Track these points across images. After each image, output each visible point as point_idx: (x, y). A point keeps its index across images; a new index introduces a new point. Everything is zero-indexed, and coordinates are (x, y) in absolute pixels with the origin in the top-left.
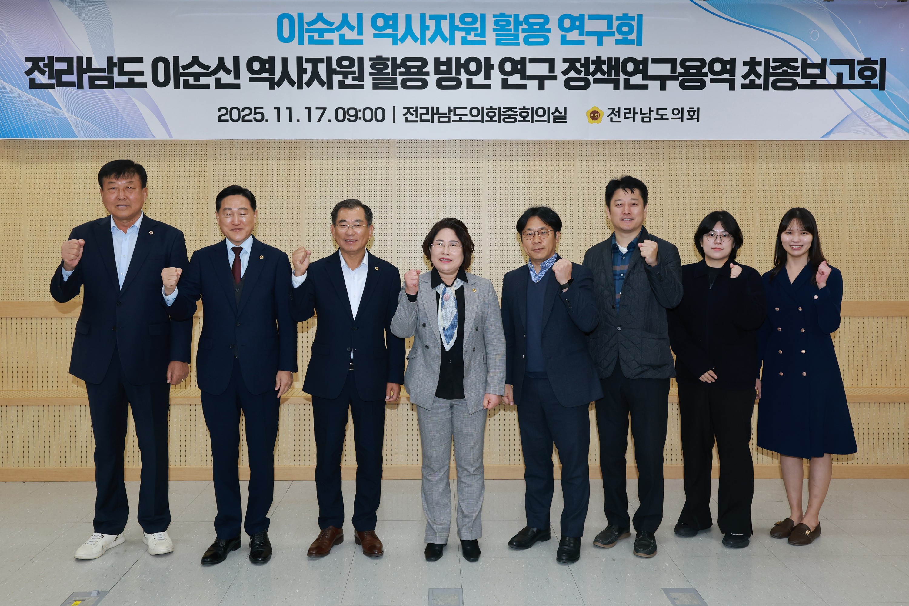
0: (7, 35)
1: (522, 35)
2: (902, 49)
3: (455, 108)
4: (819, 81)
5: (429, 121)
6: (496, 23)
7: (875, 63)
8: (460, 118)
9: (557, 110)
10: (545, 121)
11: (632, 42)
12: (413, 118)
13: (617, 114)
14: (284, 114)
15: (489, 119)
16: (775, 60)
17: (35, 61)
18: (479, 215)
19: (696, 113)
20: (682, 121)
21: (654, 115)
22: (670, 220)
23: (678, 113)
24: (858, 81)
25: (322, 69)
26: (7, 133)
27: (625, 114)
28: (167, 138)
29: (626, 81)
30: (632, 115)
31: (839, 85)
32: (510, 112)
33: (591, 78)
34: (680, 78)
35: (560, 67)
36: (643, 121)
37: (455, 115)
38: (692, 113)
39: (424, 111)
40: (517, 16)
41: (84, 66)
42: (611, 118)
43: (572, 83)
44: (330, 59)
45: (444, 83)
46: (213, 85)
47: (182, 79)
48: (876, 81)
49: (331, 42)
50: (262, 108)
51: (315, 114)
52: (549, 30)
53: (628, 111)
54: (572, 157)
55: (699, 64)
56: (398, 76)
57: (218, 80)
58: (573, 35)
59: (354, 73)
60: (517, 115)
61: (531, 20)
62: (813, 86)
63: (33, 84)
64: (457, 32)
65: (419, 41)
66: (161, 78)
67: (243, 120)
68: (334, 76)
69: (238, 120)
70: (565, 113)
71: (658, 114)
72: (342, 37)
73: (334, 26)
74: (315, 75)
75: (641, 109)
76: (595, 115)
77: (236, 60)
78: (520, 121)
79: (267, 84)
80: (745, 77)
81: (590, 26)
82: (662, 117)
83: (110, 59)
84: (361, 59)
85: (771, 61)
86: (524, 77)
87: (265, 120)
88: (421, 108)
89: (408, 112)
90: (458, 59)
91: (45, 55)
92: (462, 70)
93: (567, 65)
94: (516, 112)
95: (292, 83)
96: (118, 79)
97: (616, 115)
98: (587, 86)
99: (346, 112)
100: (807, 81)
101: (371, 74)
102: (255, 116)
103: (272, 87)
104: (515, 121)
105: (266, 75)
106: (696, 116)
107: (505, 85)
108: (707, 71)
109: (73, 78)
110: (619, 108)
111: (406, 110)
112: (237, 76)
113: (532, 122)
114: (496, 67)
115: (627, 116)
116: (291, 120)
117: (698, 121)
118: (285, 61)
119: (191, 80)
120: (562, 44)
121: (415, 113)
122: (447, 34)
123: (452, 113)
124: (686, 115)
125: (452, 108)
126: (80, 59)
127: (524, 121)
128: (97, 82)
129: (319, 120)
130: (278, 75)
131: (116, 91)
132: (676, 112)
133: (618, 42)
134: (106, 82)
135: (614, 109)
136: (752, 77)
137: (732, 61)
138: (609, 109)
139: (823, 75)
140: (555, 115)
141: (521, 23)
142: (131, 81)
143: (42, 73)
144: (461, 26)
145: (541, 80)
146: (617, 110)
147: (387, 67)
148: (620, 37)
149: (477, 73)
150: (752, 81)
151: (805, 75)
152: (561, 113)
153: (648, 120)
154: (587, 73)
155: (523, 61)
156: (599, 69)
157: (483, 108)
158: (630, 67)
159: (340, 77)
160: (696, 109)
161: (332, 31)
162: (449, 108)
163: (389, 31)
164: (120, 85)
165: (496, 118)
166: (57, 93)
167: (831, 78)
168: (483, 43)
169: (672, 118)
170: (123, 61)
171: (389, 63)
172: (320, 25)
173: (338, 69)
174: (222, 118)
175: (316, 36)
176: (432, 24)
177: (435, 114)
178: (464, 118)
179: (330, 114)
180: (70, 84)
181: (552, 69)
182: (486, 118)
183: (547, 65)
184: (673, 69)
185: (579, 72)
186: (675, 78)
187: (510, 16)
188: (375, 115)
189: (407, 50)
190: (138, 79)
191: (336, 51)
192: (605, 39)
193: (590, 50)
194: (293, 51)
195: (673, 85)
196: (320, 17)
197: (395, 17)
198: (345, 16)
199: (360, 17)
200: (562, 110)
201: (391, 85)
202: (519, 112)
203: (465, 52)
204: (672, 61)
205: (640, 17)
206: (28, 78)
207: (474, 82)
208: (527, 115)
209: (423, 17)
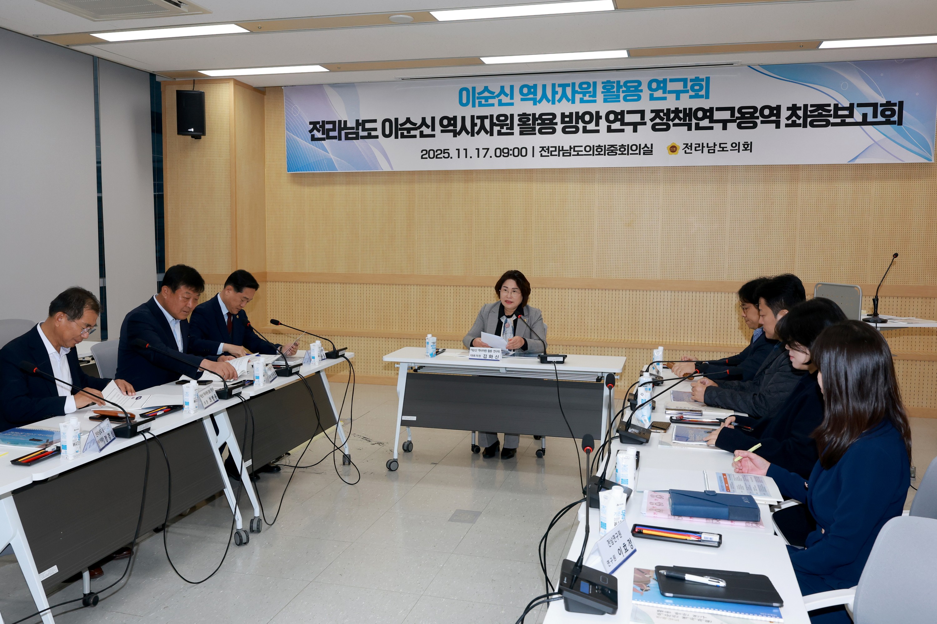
0: (299, 109)
1: (622, 95)
2: (917, 94)
3: (574, 147)
4: (848, 120)
5: (556, 155)
6: (604, 88)
7: (895, 105)
8: (578, 153)
9: (646, 146)
11: (702, 97)
12: (546, 154)
13: (690, 147)
14: (462, 153)
15: (597, 153)
16: (812, 106)
17: (314, 124)
19: (750, 146)
20: (739, 152)
21: (717, 148)
23: (736, 146)
24: (880, 119)
25: (487, 123)
26: (298, 168)
27: (696, 147)
28: (390, 170)
29: (697, 125)
30: (701, 148)
31: (865, 122)
32: (612, 149)
33: (671, 123)
34: (738, 121)
35: (649, 116)
36: (709, 152)
37: (574, 151)
38: (746, 146)
39: (554, 149)
40: (618, 82)
41: (342, 126)
42: (685, 151)
43: (657, 127)
44: (492, 116)
45: (567, 130)
46: (418, 136)
47: (399, 132)
48: (895, 118)
49: (493, 105)
50: (448, 150)
51: (482, 152)
52: (641, 91)
53: (698, 146)
55: (752, 110)
56: (536, 126)
57: (421, 132)
58: (659, 94)
59: (507, 125)
60: (617, 150)
61: (629, 84)
62: (843, 123)
63: (313, 138)
64: (576, 95)
65: (551, 102)
66: (387, 132)
67: (437, 158)
68: (494, 127)
69: (433, 158)
70: (652, 148)
71: (720, 147)
72: (500, 101)
73: (495, 95)
74: (483, 127)
75: (708, 144)
76: (673, 149)
77: (433, 119)
78: (619, 154)
79: (452, 134)
80: (788, 119)
81: (671, 86)
82: (723, 149)
83: (357, 121)
84: (512, 116)
85: (809, 106)
86: (623, 124)
87: (450, 157)
88: (551, 147)
89: (543, 150)
90: (577, 113)
91: (320, 120)
92: (580, 120)
93: (654, 114)
94: (617, 148)
95: (467, 133)
96: (362, 133)
97: (689, 149)
98: (668, 129)
99: (502, 151)
100: (838, 120)
101: (519, 125)
102: (444, 155)
103: (455, 136)
104: (616, 154)
105: (451, 128)
106: (749, 148)
107: (609, 130)
108: (759, 115)
109: (335, 134)
110: (691, 144)
111: (541, 149)
112: (433, 130)
113: (628, 155)
114: (604, 118)
115: (697, 149)
116: (466, 157)
117: (751, 151)
118: (463, 118)
119: (405, 133)
120: (650, 100)
121: (547, 151)
122: (570, 96)
123: (572, 150)
124: (742, 147)
125: (572, 147)
126: (340, 122)
127: (622, 154)
128: (350, 136)
129: (484, 157)
130: (458, 128)
131: (360, 141)
132: (734, 145)
133: (691, 97)
134: (354, 136)
135: (687, 144)
136: (794, 118)
137: (778, 108)
138: (684, 144)
139: (851, 115)
140: (644, 149)
141: (621, 87)
142: (369, 134)
143: (319, 131)
144: (579, 90)
145: (635, 125)
146: (689, 145)
147: (529, 120)
148: (693, 94)
149: (590, 122)
150: (794, 122)
151: (836, 116)
152: (648, 148)
153: (713, 151)
154: (668, 119)
155: (622, 113)
156: (677, 117)
157: (593, 146)
158: (700, 114)
159: (499, 128)
160: (749, 143)
161: (493, 98)
162: (570, 146)
163: (531, 96)
164: (363, 137)
165: (603, 153)
166: (326, 143)
167: (858, 117)
168: (595, 101)
169: (731, 150)
170: (365, 122)
171: (531, 117)
172: (486, 94)
173: (497, 123)
174: (424, 157)
175: (483, 102)
176: (559, 90)
177: (561, 151)
178: (580, 153)
179: (491, 152)
180: (334, 138)
181: (643, 118)
182: (596, 153)
183: (639, 115)
184: (733, 115)
185: (662, 119)
186: (734, 121)
187: (614, 82)
188: (521, 152)
189: (543, 108)
190: (373, 133)
191: (496, 111)
192: (682, 95)
193: (670, 103)
194: (468, 112)
195: (732, 126)
196: (486, 89)
197: (535, 86)
198: (502, 88)
199: (512, 87)
200: (649, 146)
201: (532, 132)
202: (618, 148)
203: (581, 108)
204: (732, 109)
205: (708, 79)
206: (310, 134)
207: (588, 129)
208: (624, 150)
209: (554, 85)
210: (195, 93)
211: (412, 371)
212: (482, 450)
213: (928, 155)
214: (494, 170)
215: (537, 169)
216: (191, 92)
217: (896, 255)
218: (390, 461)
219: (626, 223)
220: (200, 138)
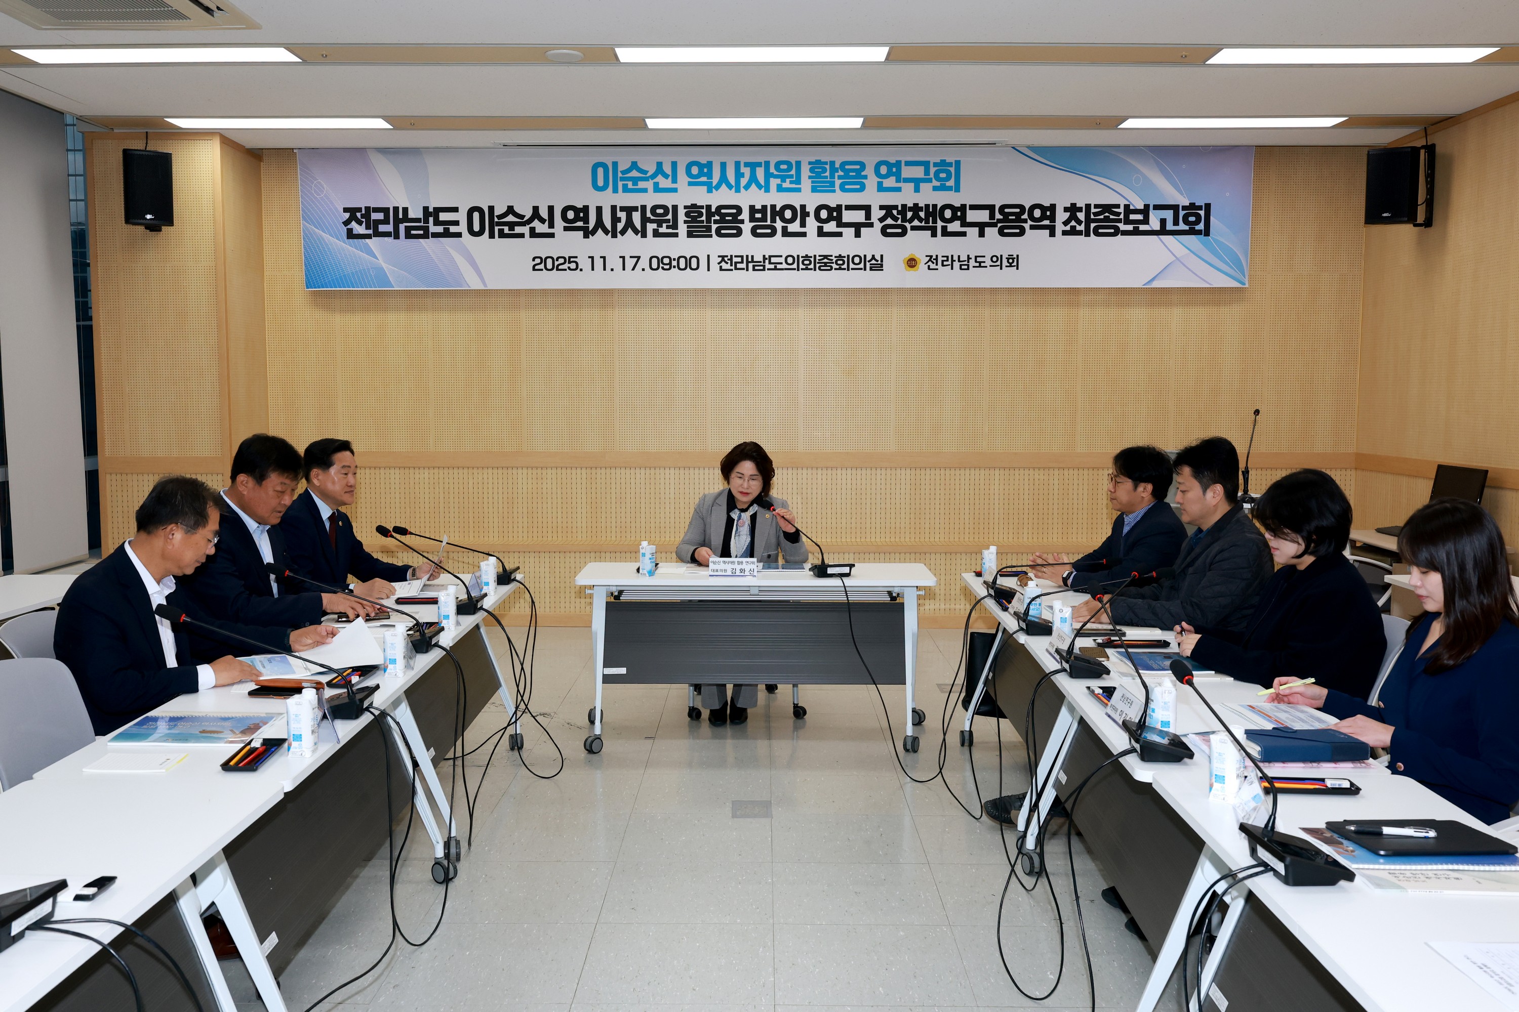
0: (325, 186)
1: (838, 182)
2: (1228, 194)
3: (770, 257)
4: (1142, 227)
5: (743, 269)
6: (811, 170)
7: (1200, 208)
8: (776, 267)
9: (873, 257)
10: (861, 269)
11: (949, 189)
12: (728, 266)
13: (935, 261)
14: (599, 263)
15: (804, 267)
16: (1096, 206)
17: (353, 211)
18: (794, 364)
19: (1015, 260)
20: (1001, 269)
21: (972, 263)
22: (991, 369)
23: (997, 260)
24: (1182, 226)
25: (636, 217)
26: (326, 283)
27: (943, 261)
28: (482, 287)
29: (944, 229)
30: (949, 262)
31: (1163, 231)
32: (826, 260)
33: (908, 225)
34: (999, 225)
35: (877, 214)
36: (961, 269)
37: (770, 263)
38: (1011, 261)
39: (739, 260)
40: (832, 163)
41: (401, 216)
42: (929, 266)
43: (889, 231)
44: (644, 208)
45: (758, 231)
46: (527, 234)
47: (496, 228)
48: (1201, 226)
49: (645, 190)
50: (576, 257)
51: (630, 263)
52: (865, 177)
53: (945, 259)
54: (890, 304)
55: (1018, 210)
56: (712, 224)
57: (532, 230)
58: (890, 182)
59: (668, 221)
60: (833, 263)
61: (847, 167)
62: (1136, 232)
63: (351, 235)
64: (772, 179)
65: (734, 189)
66: (476, 228)
67: (558, 269)
68: (648, 224)
69: (552, 269)
70: (882, 261)
71: (976, 261)
72: (656, 185)
73: (648, 175)
74: (630, 224)
75: (959, 256)
76: (912, 263)
77: (551, 209)
78: (836, 269)
79: (581, 233)
80: (1066, 223)
81: (907, 172)
82: (980, 264)
83: (426, 209)
84: (675, 208)
85: (1092, 207)
86: (840, 224)
87: (579, 269)
88: (736, 256)
89: (723, 260)
90: (773, 207)
91: (362, 205)
92: (777, 218)
93: (884, 212)
94: (832, 260)
95: (606, 232)
96: (433, 229)
97: (933, 263)
98: (904, 233)
99: (660, 261)
100: (1130, 227)
101: (685, 222)
102: (569, 265)
103: (586, 236)
104: (831, 269)
105: (580, 224)
106: (1015, 264)
107: (821, 233)
108: (1027, 218)
109: (389, 228)
110: (937, 256)
111: (721, 259)
112: (551, 226)
113: (848, 270)
114: (812, 214)
115: (945, 263)
116: (605, 269)
117: (1017, 269)
118: (599, 210)
119: (506, 230)
120: (878, 191)
121: (729, 262)
122: (762, 181)
123: (767, 261)
124: (1005, 263)
125: (767, 257)
126: (396, 209)
127: (840, 269)
128: (413, 232)
129: (633, 269)
130: (592, 224)
131: (431, 240)
132: (995, 259)
133: (935, 189)
134: (421, 232)
135: (931, 257)
136: (1073, 223)
137: (1053, 207)
138: (927, 256)
139: (1146, 221)
140: (871, 263)
141: (837, 170)
142: (446, 230)
143: (360, 223)
144: (776, 173)
145: (858, 228)
146: (934, 257)
147: (701, 215)
148: (938, 184)
149: (792, 220)
150: (1073, 228)
151: (1127, 221)
152: (877, 261)
153: (966, 267)
154: (904, 219)
155: (839, 208)
156: (916, 216)
157: (798, 256)
158: (948, 214)
159: (654, 226)
160: (1015, 256)
161: (646, 179)
162: (764, 256)
163: (704, 179)
164: (435, 235)
165: (812, 266)
166: (373, 243)
167: (1155, 224)
168: (799, 190)
169: (990, 266)
170: (438, 210)
171: (704, 211)
172: (634, 174)
173: (652, 218)
174: (537, 267)
175: (630, 185)
176: (746, 171)
177: (750, 262)
178: (779, 266)
179: (644, 263)
180: (386, 234)
181: (868, 216)
182: (801, 266)
183: (863, 213)
184: (992, 216)
185: (896, 219)
186: (994, 225)
187: (826, 163)
188: (689, 263)
189: (721, 197)
190: (453, 229)
191: (650, 199)
192: (922, 185)
193: (907, 197)
194: (607, 200)
195: (992, 232)
196: (634, 166)
197: (710, 165)
198: (659, 165)
199: (674, 165)
200: (878, 258)
201: (705, 233)
202: (835, 259)
203: (780, 200)
204: (991, 208)
205: (958, 163)
206: (345, 228)
207: (789, 230)
208: (842, 262)
209: (737, 164)
210: (149, 153)
211: (612, 600)
213: (1241, 277)
214: (646, 290)
215: (712, 290)
216: (141, 153)
217: (1257, 412)
218: (590, 739)
219: (845, 369)
220: (160, 230)
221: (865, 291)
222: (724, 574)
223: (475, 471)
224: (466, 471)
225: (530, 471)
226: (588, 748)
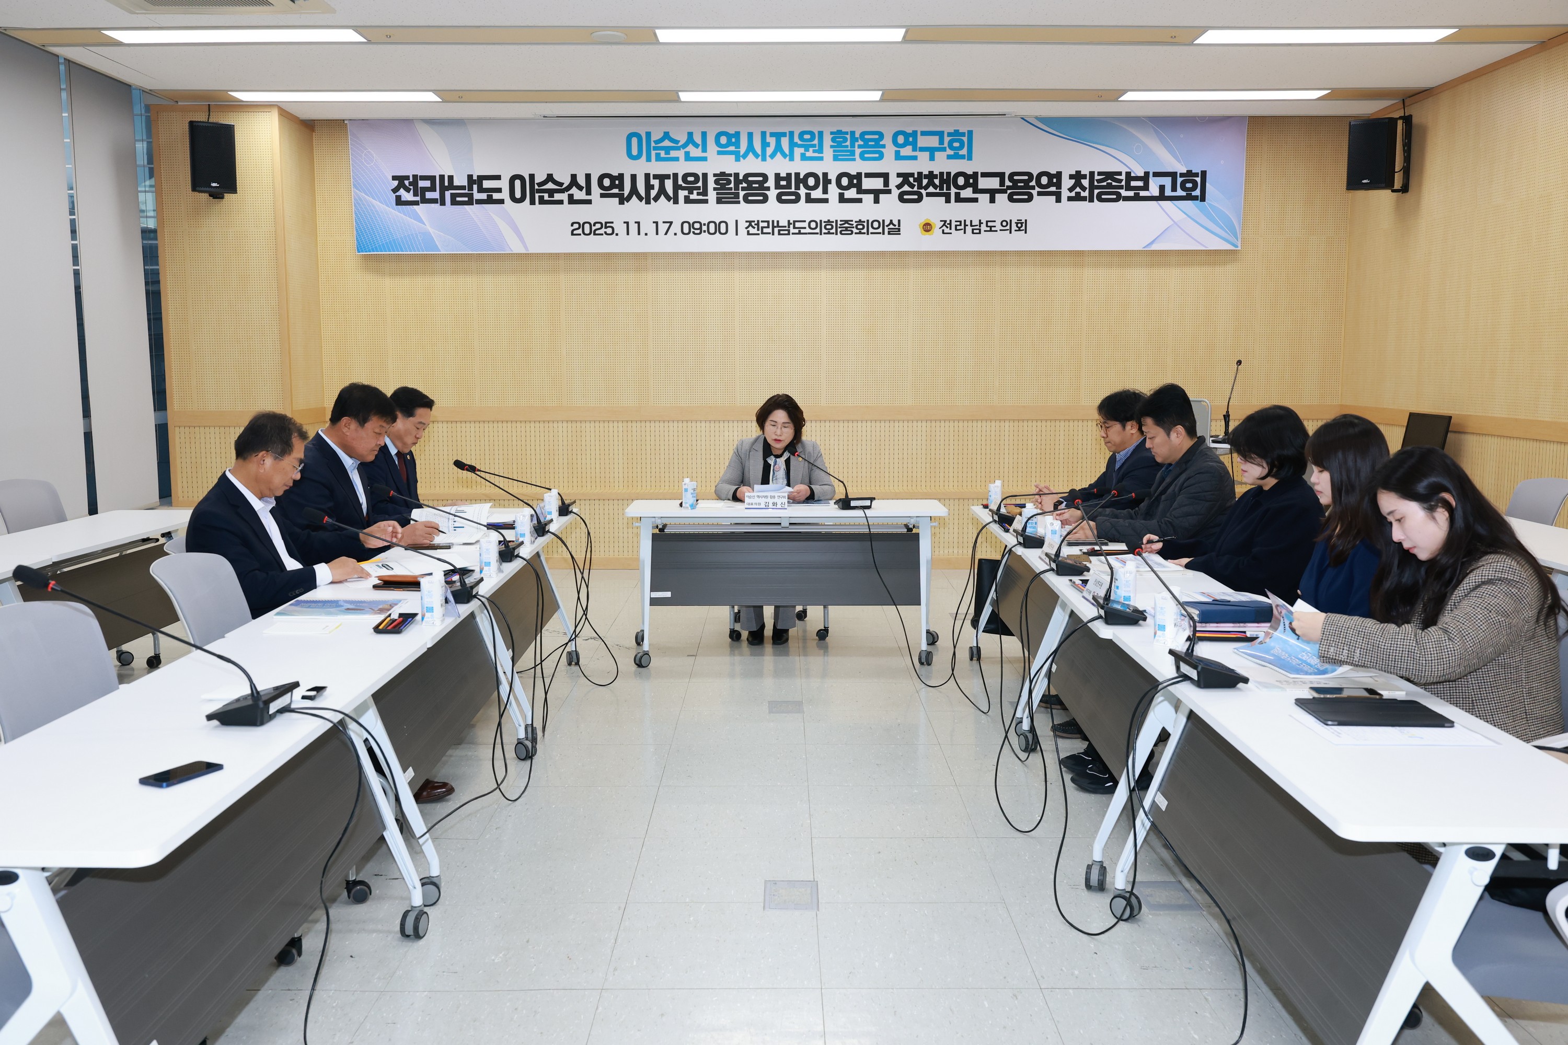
0: (374, 155)
1: (858, 151)
2: (1222, 162)
3: (795, 222)
4: (1143, 193)
5: (770, 233)
6: (833, 140)
7: (1196, 175)
8: (799, 231)
9: (891, 222)
10: (880, 233)
11: (963, 157)
12: (755, 231)
13: (949, 226)
14: (633, 227)
15: (827, 231)
16: (1100, 174)
17: (400, 179)
18: (817, 323)
19: (1024, 225)
20: (1010, 233)
21: (984, 227)
22: (1001, 328)
23: (1006, 225)
24: (1180, 192)
25: (669, 185)
26: (376, 247)
27: (956, 226)
28: (523, 251)
29: (957, 195)
30: (962, 227)
31: (1162, 197)
32: (846, 225)
33: (923, 192)
34: (1009, 191)
35: (894, 181)
36: (973, 233)
37: (794, 228)
38: (1019, 225)
39: (765, 224)
40: (853, 133)
41: (446, 184)
42: (943, 230)
43: (905, 197)
44: (675, 176)
45: (783, 198)
46: (566, 201)
47: (537, 195)
48: (1197, 192)
49: (677, 159)
50: (612, 223)
51: (663, 228)
53: (958, 223)
54: (907, 267)
55: (1026, 178)
56: (740, 191)
57: (571, 197)
58: (907, 151)
59: (698, 188)
60: (853, 227)
61: (867, 137)
62: (1137, 198)
63: (399, 202)
64: (796, 149)
65: (760, 157)
66: (518, 195)
67: (595, 234)
68: (680, 191)
69: (590, 234)
70: (899, 225)
71: (987, 226)
72: (687, 154)
73: (680, 144)
74: (662, 191)
75: (971, 221)
76: (927, 227)
77: (588, 177)
78: (856, 233)
79: (617, 200)
80: (1071, 190)
81: (923, 141)
82: (991, 229)
83: (470, 177)
84: (705, 176)
85: (1096, 174)
86: (860, 191)
87: (615, 234)
88: (762, 221)
89: (750, 225)
90: (797, 175)
91: (410, 173)
92: (801, 185)
93: (901, 179)
94: (853, 225)
95: (640, 198)
96: (477, 196)
97: (947, 227)
98: (919, 200)
99: (691, 226)
100: (1131, 193)
101: (715, 189)
102: (606, 230)
103: (621, 203)
104: (852, 234)
105: (616, 191)
106: (1023, 228)
107: (842, 199)
108: (1035, 184)
109: (435, 195)
110: (951, 221)
111: (748, 223)
112: (589, 192)
113: (868, 234)
114: (834, 182)
115: (958, 228)
116: (639, 234)
117: (1026, 233)
118: (634, 177)
119: (546, 197)
120: (896, 159)
121: (756, 226)
122: (787, 151)
123: (792, 226)
124: (1014, 227)
125: (791, 222)
126: (442, 177)
127: (860, 233)
128: (458, 199)
129: (666, 234)
130: (627, 191)
131: (476, 207)
132: (1004, 224)
133: (949, 157)
134: (466, 199)
135: (945, 221)
136: (1078, 190)
137: (1059, 175)
138: (941, 221)
139: (1146, 187)
140: (889, 227)
141: (857, 140)
142: (490, 197)
143: (408, 190)
144: (800, 142)
146: (948, 222)
147: (729, 182)
148: (951, 153)
149: (815, 187)
150: (1078, 194)
151: (1129, 188)
152: (895, 225)
153: (978, 231)
154: (920, 187)
155: (859, 176)
156: (931, 183)
157: (821, 221)
158: (961, 181)
159: (686, 193)
160: (1023, 221)
161: (678, 149)
162: (789, 221)
163: (732, 148)
164: (480, 202)
165: (833, 231)
166: (421, 209)
167: (1154, 190)
168: (821, 159)
169: (1000, 230)
170: (482, 178)
171: (732, 179)
172: (667, 143)
173: (684, 185)
174: (575, 232)
175: (663, 154)
176: (772, 141)
177: (775, 227)
178: (803, 231)
179: (676, 228)
180: (434, 201)
181: (886, 183)
182: (824, 231)
183: (881, 180)
184: (1002, 183)
185: (912, 186)
186: (1004, 192)
187: (847, 133)
188: (719, 228)
189: (748, 166)
190: (496, 196)
191: (682, 168)
192: (937, 154)
193: (922, 165)
194: (641, 168)
195: (1001, 198)
196: (666, 136)
197: (737, 134)
198: (690, 135)
199: (704, 135)
200: (896, 222)
201: (734, 199)
202: (855, 224)
203: (803, 168)
204: (1001, 175)
205: (970, 133)
206: (394, 195)
207: (812, 197)
208: (862, 227)
209: (763, 134)
210: (212, 125)
212: (745, 634)
213: (1233, 240)
214: (678, 253)
215: (739, 253)
216: (204, 124)
217: (1239, 363)
218: (639, 655)
219: (865, 328)
220: (223, 198)
221: (882, 254)
222: (758, 507)
223: (519, 424)
224: (509, 424)
225: (570, 424)
226: (637, 662)
